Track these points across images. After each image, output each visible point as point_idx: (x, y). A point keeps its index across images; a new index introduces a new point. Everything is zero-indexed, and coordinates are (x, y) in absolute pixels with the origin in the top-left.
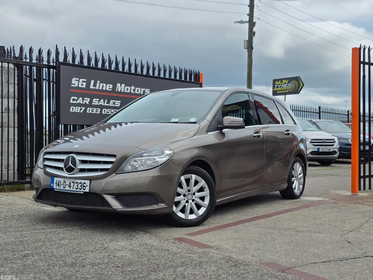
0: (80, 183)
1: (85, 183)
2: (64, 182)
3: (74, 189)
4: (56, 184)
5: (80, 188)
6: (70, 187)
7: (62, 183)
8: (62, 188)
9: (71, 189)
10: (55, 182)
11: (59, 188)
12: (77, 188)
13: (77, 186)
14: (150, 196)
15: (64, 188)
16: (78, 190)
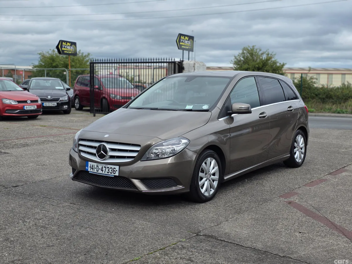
0: (111, 168)
1: (115, 168)
2: (97, 166)
3: (106, 173)
4: (90, 167)
5: (111, 172)
6: (102, 171)
7: (96, 167)
8: (95, 171)
9: (104, 173)
10: (89, 166)
11: (93, 171)
12: (108, 172)
13: (109, 170)
14: (170, 180)
15: (97, 171)
16: (109, 174)
